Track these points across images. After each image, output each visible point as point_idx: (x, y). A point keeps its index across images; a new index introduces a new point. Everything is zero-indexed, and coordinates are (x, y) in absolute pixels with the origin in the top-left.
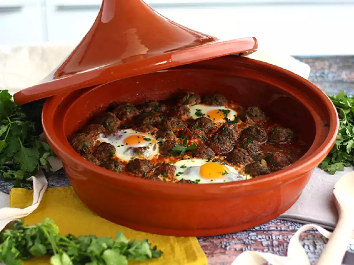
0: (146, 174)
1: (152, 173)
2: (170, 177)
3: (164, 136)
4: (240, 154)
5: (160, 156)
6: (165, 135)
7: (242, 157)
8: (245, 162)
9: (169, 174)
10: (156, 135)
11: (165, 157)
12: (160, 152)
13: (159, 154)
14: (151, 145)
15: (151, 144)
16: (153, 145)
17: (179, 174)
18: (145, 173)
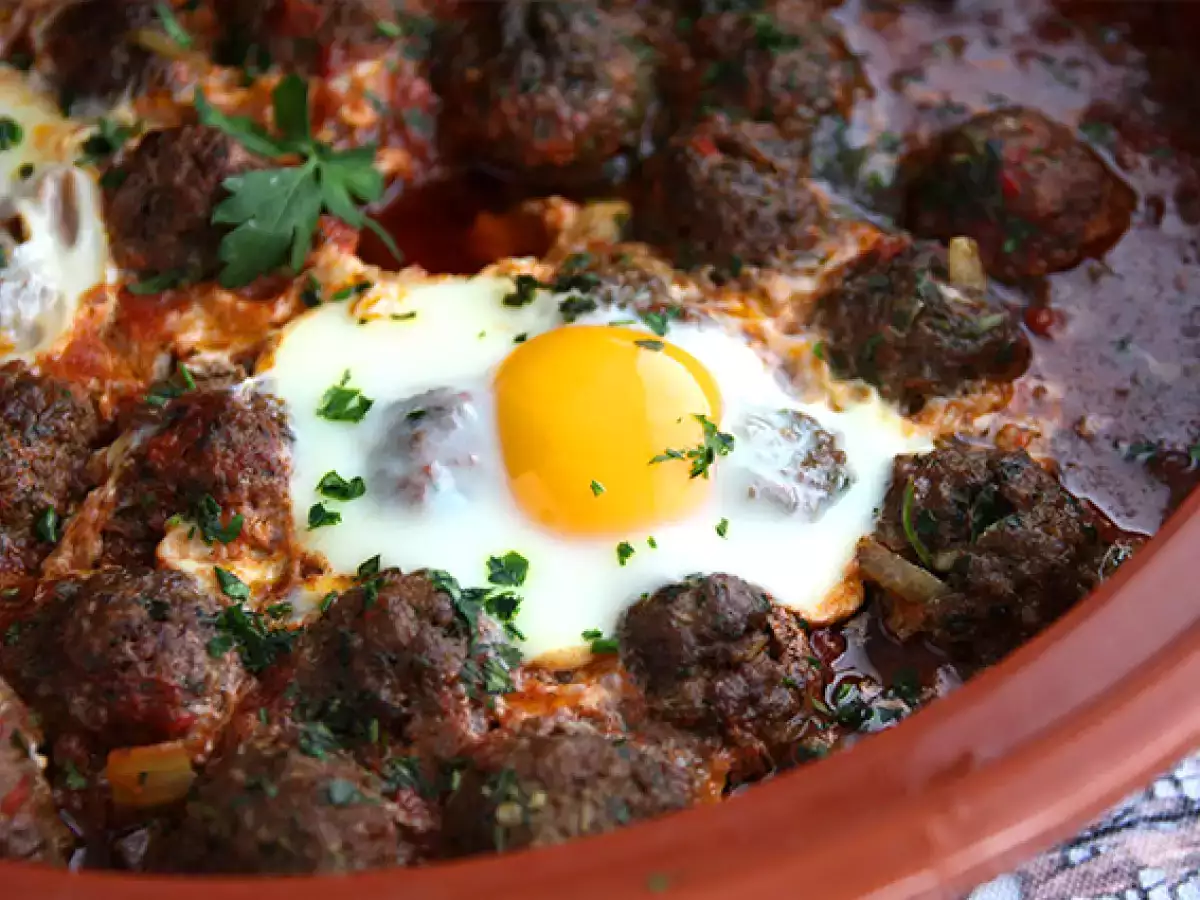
0: (51, 520)
1: (102, 505)
2: (264, 533)
3: (117, 74)
4: (750, 182)
5: (124, 292)
6: (127, 71)
7: (768, 213)
8: (792, 245)
9: (247, 509)
10: (47, 65)
11: (167, 295)
12: (118, 256)
13: (112, 275)
14: (35, 194)
15: (30, 181)
16: (50, 189)
17: (332, 505)
18: (41, 514)
